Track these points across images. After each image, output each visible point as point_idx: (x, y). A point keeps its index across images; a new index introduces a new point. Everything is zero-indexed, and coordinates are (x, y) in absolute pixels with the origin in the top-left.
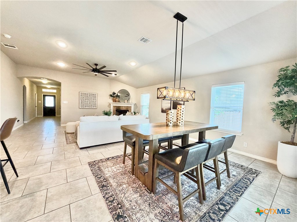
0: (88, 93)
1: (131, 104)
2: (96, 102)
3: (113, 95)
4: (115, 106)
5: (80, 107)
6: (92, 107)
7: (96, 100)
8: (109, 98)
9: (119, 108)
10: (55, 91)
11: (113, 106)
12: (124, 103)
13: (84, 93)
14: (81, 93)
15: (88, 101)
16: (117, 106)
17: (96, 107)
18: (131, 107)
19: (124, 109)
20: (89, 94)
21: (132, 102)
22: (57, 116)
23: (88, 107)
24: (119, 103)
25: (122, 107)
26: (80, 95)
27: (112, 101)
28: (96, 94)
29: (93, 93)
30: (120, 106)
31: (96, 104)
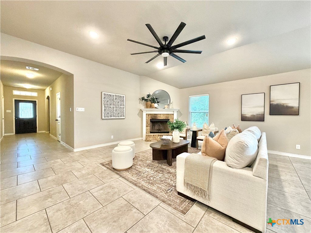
0: (114, 94)
1: (173, 110)
2: (123, 108)
3: (148, 97)
4: (149, 115)
5: (103, 118)
6: (119, 117)
7: (124, 105)
8: (139, 103)
9: (155, 116)
10: (35, 94)
11: (147, 114)
12: (164, 110)
13: (109, 94)
14: (105, 94)
15: (114, 108)
16: (152, 114)
17: (124, 116)
18: (173, 114)
19: (162, 118)
20: (116, 96)
21: (173, 107)
22: (40, 132)
23: (114, 116)
24: (156, 109)
25: (159, 115)
26: (103, 98)
27: (144, 107)
28: (123, 97)
29: (121, 95)
30: (157, 114)
31: (125, 112)
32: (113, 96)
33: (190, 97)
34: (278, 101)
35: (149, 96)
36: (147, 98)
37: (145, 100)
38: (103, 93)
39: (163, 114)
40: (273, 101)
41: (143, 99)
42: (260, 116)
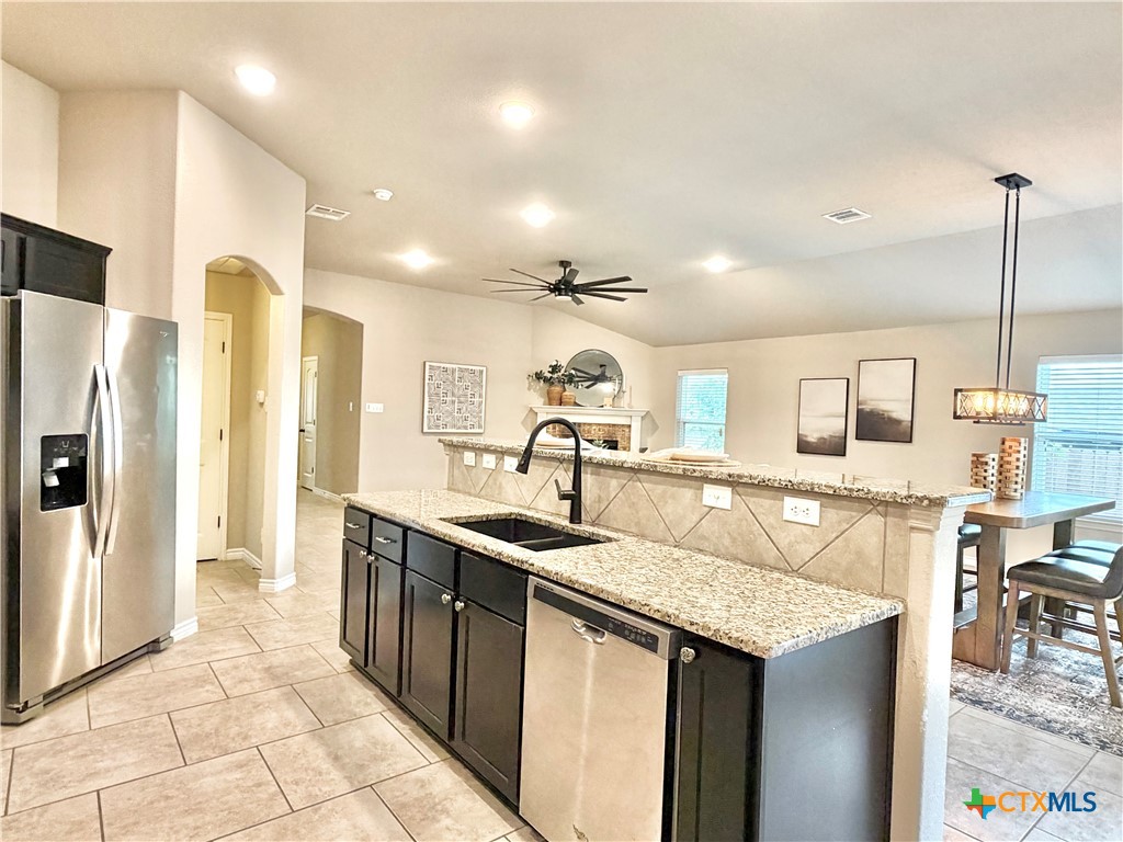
0: (454, 366)
1: (630, 414)
2: (480, 403)
3: (551, 373)
5: (426, 430)
6: (466, 428)
7: (481, 396)
8: (529, 389)
12: (600, 411)
13: (443, 365)
14: (431, 368)
15: (453, 402)
17: (480, 427)
18: (630, 426)
19: (596, 435)
20: (461, 370)
21: (630, 405)
23: (454, 426)
24: (577, 409)
25: (587, 428)
26: (427, 377)
27: (542, 400)
28: (481, 372)
29: (473, 368)
30: (579, 425)
31: (483, 414)
32: (453, 371)
33: (680, 373)
34: (873, 403)
35: (555, 369)
36: (549, 375)
37: (546, 380)
38: (427, 364)
39: (599, 424)
40: (864, 403)
41: (539, 376)
42: (837, 440)
